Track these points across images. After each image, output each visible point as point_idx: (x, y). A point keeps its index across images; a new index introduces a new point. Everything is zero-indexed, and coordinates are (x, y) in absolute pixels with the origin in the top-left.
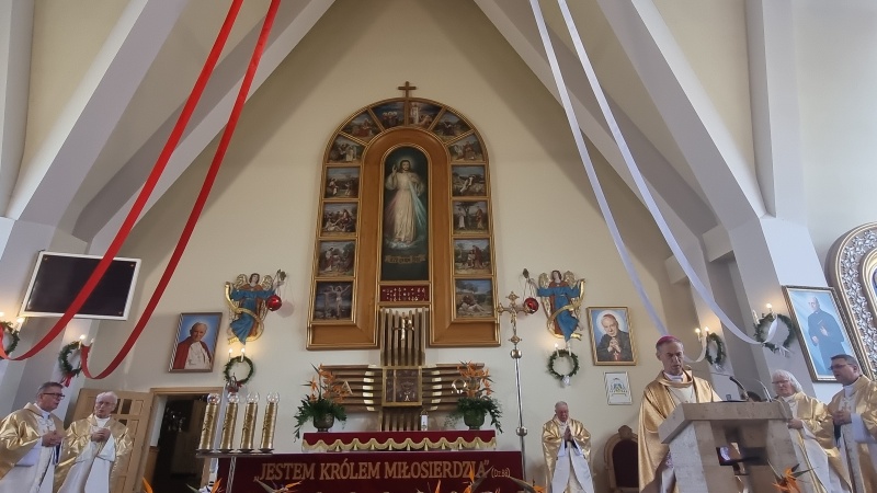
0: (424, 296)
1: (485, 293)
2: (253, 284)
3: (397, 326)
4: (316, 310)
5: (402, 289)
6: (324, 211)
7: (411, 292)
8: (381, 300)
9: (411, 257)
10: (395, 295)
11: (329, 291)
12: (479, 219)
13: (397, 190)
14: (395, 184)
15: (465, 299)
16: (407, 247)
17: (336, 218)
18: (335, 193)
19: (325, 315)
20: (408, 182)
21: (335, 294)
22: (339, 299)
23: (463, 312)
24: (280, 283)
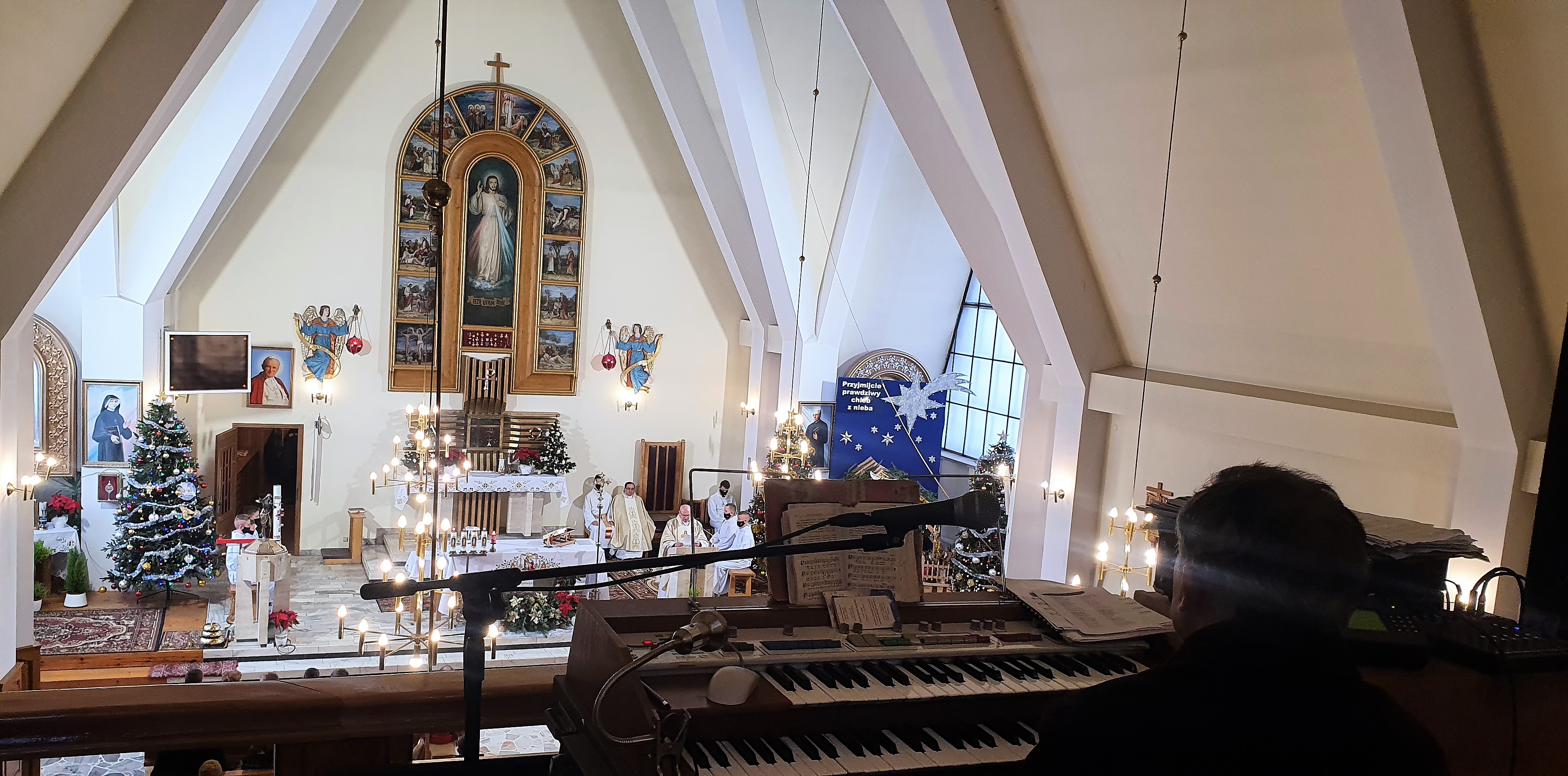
0: (506, 344)
1: (567, 345)
2: (324, 318)
3: (481, 372)
4: (396, 353)
5: (485, 335)
6: (400, 237)
7: (494, 338)
8: (463, 345)
9: (495, 299)
10: (477, 340)
11: (409, 333)
12: (569, 262)
13: (482, 216)
14: (480, 208)
15: (547, 350)
16: (491, 288)
17: (415, 248)
18: (411, 215)
19: (406, 358)
20: (495, 206)
21: (416, 336)
22: (419, 342)
23: (544, 363)
24: (354, 318)
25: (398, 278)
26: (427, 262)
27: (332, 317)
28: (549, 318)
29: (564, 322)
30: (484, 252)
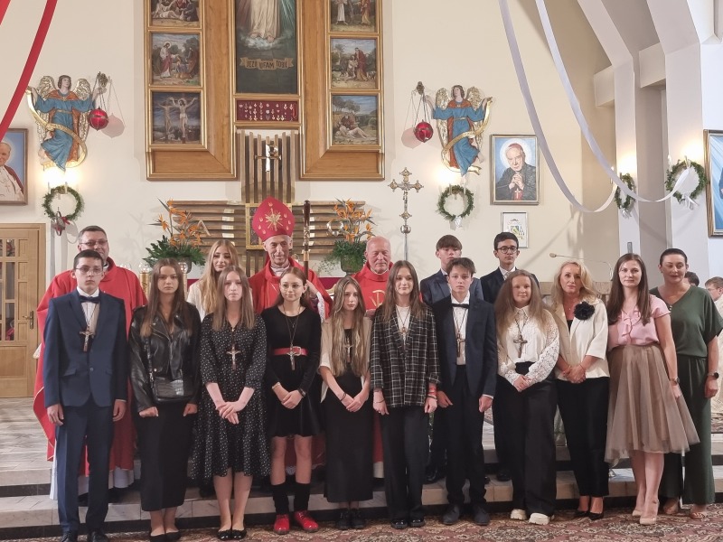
0: (292, 116)
1: (368, 113)
2: (64, 91)
3: (260, 153)
4: (154, 130)
5: (264, 105)
7: (276, 109)
8: (238, 119)
9: (275, 61)
10: (255, 113)
11: (169, 104)
12: (364, 9)
15: (343, 120)
16: (269, 46)
19: (167, 136)
21: (178, 109)
22: (183, 115)
23: (341, 137)
24: (101, 91)
25: (151, 35)
26: (186, 16)
27: (74, 89)
28: (343, 80)
29: (363, 85)
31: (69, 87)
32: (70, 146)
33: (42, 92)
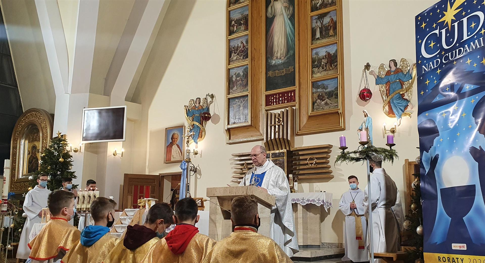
0: (292, 99)
1: (333, 89)
2: (197, 105)
3: (273, 123)
5: (279, 95)
6: (229, 46)
7: (284, 97)
8: (267, 104)
9: (284, 69)
10: (275, 100)
11: (236, 104)
12: (331, 27)
13: (275, 16)
14: (273, 12)
15: (319, 96)
16: (282, 62)
17: (237, 50)
18: (235, 30)
20: (281, 7)
21: (240, 105)
22: (241, 108)
23: (317, 107)
24: (211, 102)
25: (229, 70)
26: (244, 56)
27: (201, 104)
28: (319, 72)
29: (330, 72)
30: (277, 39)
31: (200, 103)
32: (199, 131)
33: (190, 107)
